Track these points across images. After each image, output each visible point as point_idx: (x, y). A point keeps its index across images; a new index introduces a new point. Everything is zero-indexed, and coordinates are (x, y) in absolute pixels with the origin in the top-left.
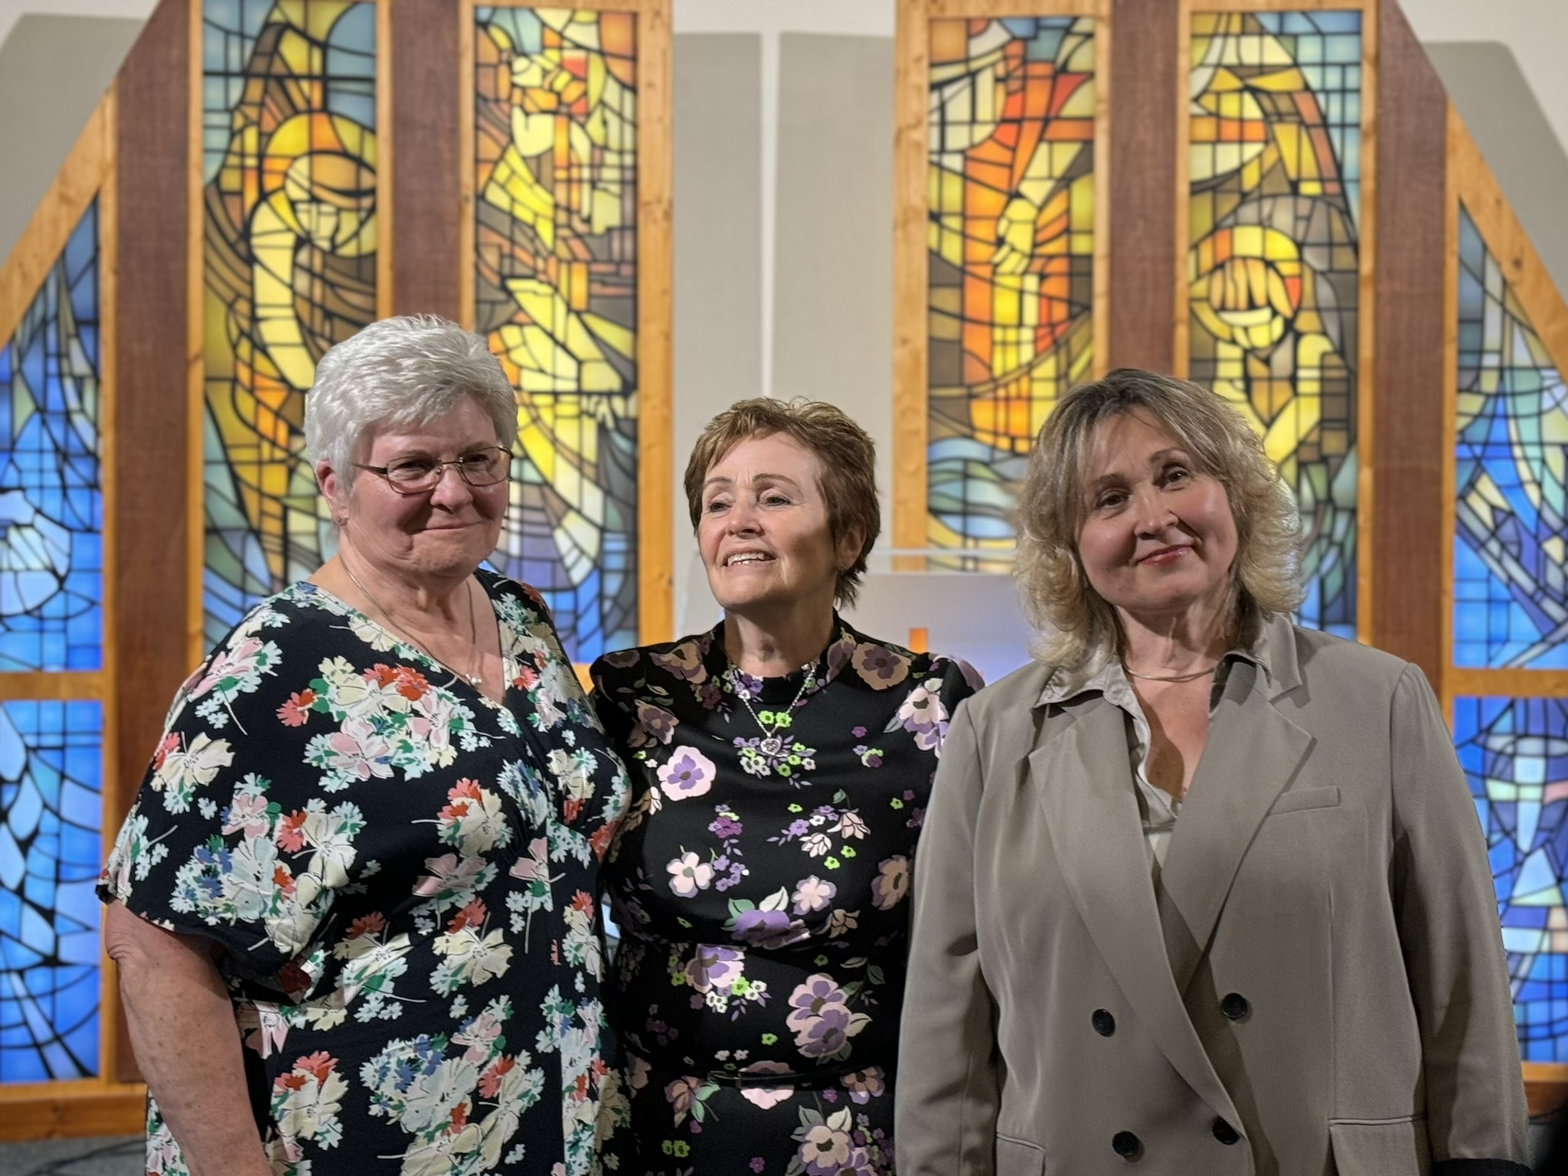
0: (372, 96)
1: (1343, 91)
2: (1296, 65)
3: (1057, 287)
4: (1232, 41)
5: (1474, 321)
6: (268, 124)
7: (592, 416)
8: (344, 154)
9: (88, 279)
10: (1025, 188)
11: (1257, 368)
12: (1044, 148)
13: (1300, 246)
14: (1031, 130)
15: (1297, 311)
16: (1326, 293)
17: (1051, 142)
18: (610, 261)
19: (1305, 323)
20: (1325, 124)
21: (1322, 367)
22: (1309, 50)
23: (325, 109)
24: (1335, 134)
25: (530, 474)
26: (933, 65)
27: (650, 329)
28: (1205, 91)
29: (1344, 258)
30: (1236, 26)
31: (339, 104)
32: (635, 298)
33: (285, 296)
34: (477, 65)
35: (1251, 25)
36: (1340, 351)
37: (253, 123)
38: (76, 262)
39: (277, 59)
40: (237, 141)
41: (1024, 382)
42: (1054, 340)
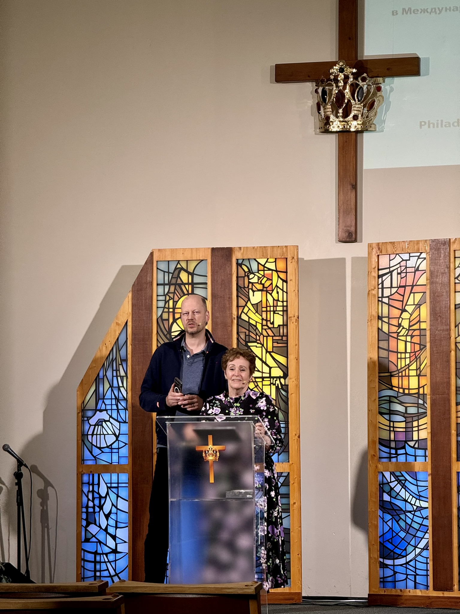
0: (206, 288)
3: (416, 340)
6: (176, 298)
7: (275, 384)
9: (125, 346)
10: (407, 308)
12: (412, 295)
14: (408, 289)
17: (414, 293)
18: (280, 336)
26: (379, 270)
27: (291, 357)
32: (287, 347)
34: (237, 277)
37: (172, 299)
38: (122, 341)
39: (179, 279)
40: (167, 304)
41: (407, 370)
42: (416, 357)
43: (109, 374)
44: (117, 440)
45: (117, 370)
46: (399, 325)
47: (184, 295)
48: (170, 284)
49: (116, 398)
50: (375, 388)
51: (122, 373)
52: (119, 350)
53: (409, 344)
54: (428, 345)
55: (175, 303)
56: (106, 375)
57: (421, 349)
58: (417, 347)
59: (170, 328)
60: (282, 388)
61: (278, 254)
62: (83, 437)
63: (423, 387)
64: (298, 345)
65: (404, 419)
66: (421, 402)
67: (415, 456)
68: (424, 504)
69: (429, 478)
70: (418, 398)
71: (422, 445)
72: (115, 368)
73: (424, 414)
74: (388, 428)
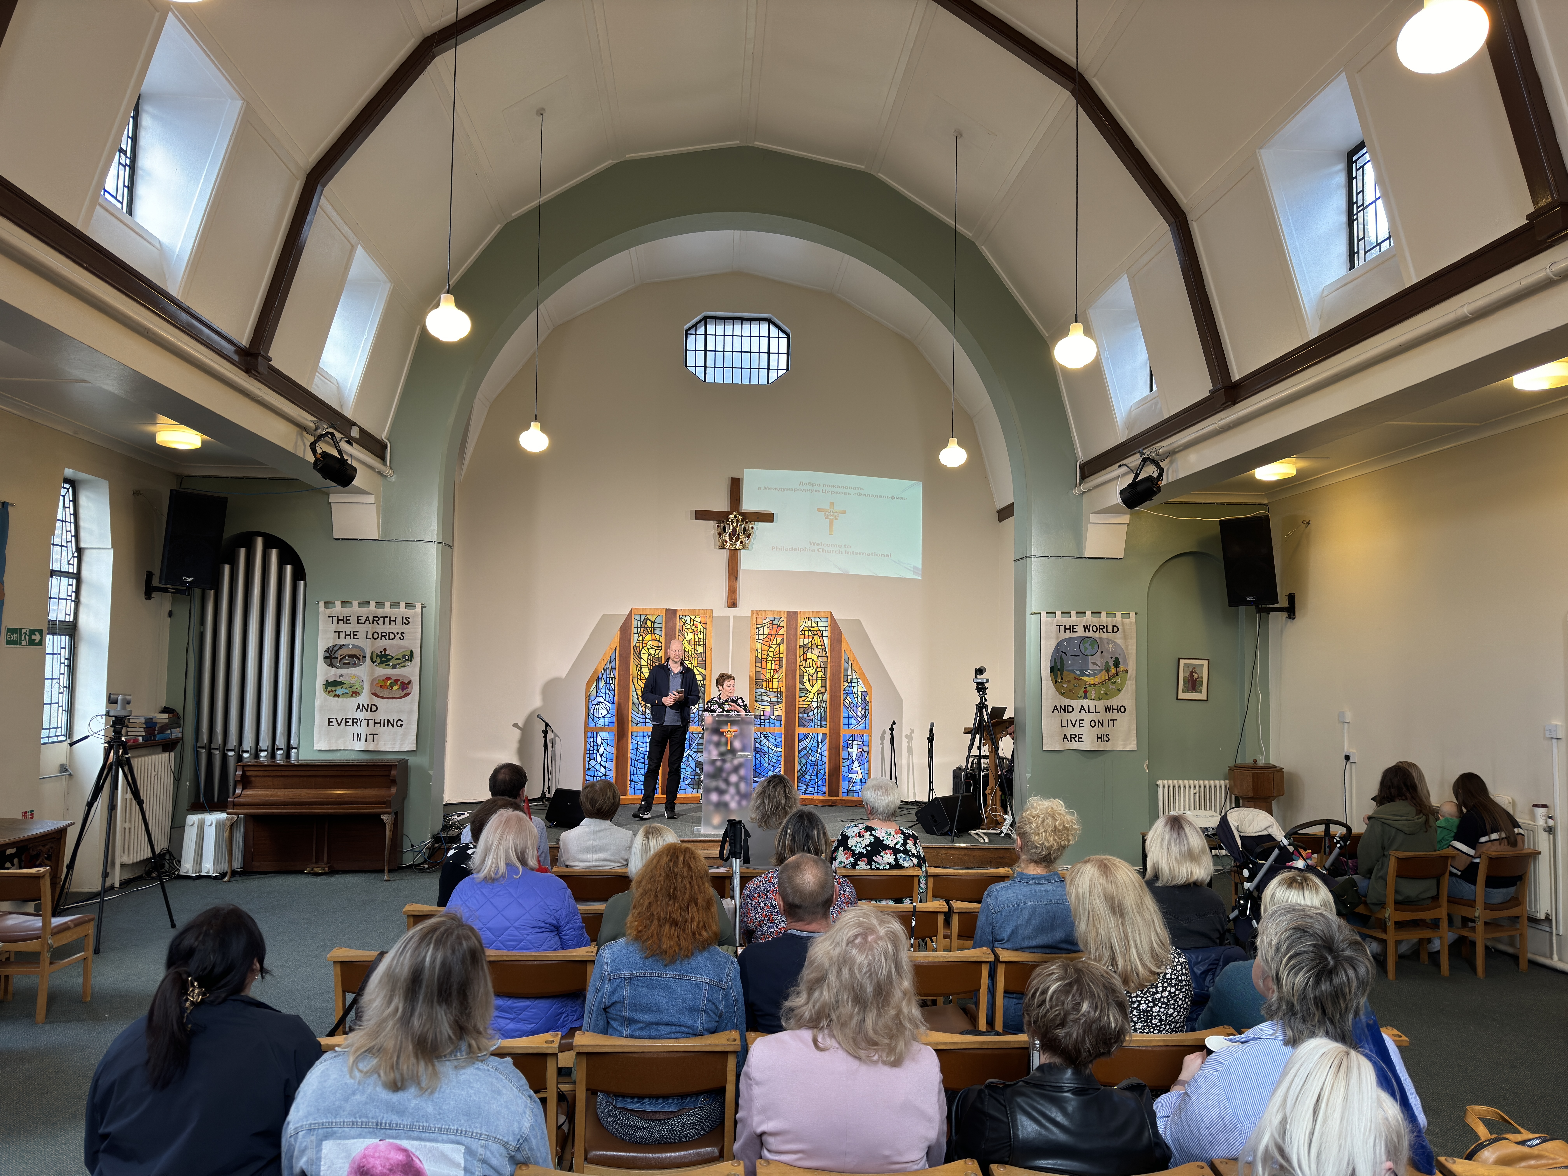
0: (662, 631)
1: (825, 631)
2: (817, 626)
3: (777, 663)
4: (807, 622)
5: (846, 670)
8: (657, 640)
9: (614, 661)
10: (772, 646)
11: (810, 677)
12: (775, 639)
13: (818, 657)
14: (773, 636)
15: (817, 668)
18: (701, 658)
20: (822, 636)
21: (821, 677)
22: (820, 624)
24: (824, 638)
26: (757, 625)
27: (708, 669)
28: (802, 630)
29: (825, 659)
31: (656, 632)
32: (705, 664)
34: (679, 625)
35: (810, 620)
36: (824, 675)
38: (612, 659)
41: (772, 679)
42: (777, 672)
43: (605, 676)
44: (609, 713)
45: (610, 674)
46: (768, 655)
47: (649, 634)
48: (641, 627)
49: (608, 690)
50: (753, 687)
51: (612, 676)
52: (611, 663)
54: (784, 666)
55: (643, 638)
57: (780, 668)
58: (778, 667)
59: (641, 652)
61: (702, 613)
62: (588, 711)
63: (781, 688)
64: (711, 663)
65: (769, 704)
66: (779, 695)
68: (779, 749)
69: (783, 736)
70: (778, 693)
71: (779, 718)
72: (608, 672)
73: (781, 702)
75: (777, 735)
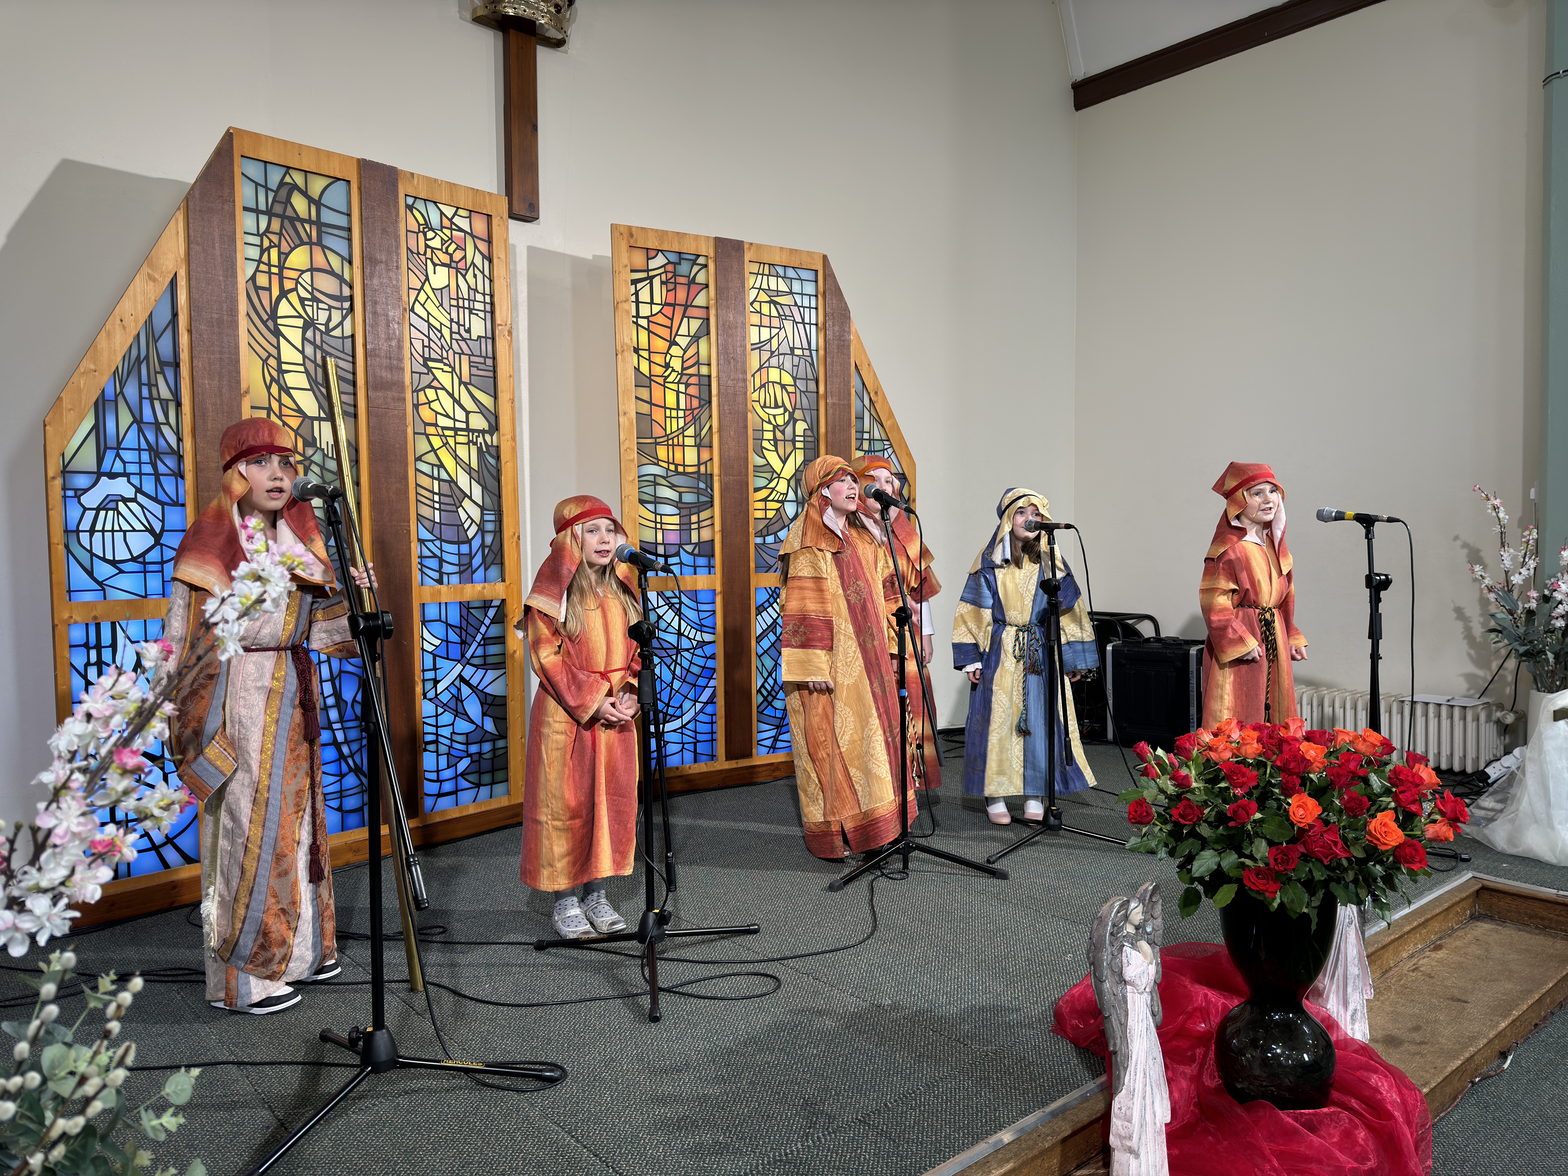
0: (350, 240)
1: (810, 308)
2: (791, 293)
3: (693, 390)
4: (765, 278)
5: (860, 418)
6: (285, 248)
7: (475, 444)
8: (332, 273)
9: (169, 333)
10: (678, 339)
11: (779, 435)
12: (685, 320)
13: (795, 379)
14: (679, 311)
15: (794, 409)
16: (805, 400)
17: (689, 318)
18: (481, 356)
19: (798, 414)
20: (803, 323)
21: (804, 436)
22: (796, 286)
23: (319, 243)
24: (807, 327)
25: (444, 475)
26: (632, 271)
27: (504, 396)
28: (754, 301)
29: (812, 386)
30: (766, 272)
31: (328, 241)
32: (495, 378)
33: (299, 359)
34: (407, 230)
35: (773, 272)
36: (811, 429)
37: (275, 246)
39: (289, 207)
40: (265, 256)
41: (681, 437)
42: (693, 417)
43: (131, 390)
44: (157, 542)
45: (152, 385)
46: (667, 366)
47: (303, 243)
48: (269, 213)
49: (150, 449)
50: (633, 460)
51: (165, 393)
52: (154, 342)
53: (682, 397)
54: (715, 401)
55: (283, 257)
56: (122, 392)
57: (701, 406)
58: (696, 403)
60: (488, 451)
61: (472, 203)
62: (65, 536)
63: (706, 463)
65: (676, 511)
66: (702, 485)
67: (695, 567)
68: (710, 638)
69: (719, 599)
70: (699, 479)
71: (706, 550)
72: (144, 379)
73: (709, 504)
74: (653, 525)
75: (701, 597)
